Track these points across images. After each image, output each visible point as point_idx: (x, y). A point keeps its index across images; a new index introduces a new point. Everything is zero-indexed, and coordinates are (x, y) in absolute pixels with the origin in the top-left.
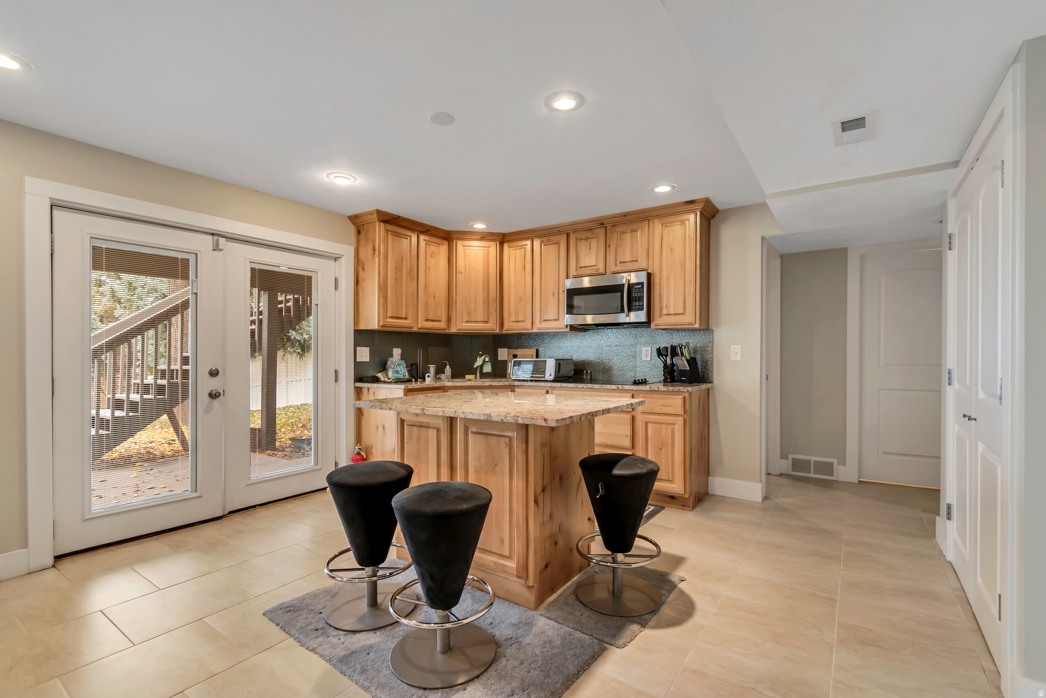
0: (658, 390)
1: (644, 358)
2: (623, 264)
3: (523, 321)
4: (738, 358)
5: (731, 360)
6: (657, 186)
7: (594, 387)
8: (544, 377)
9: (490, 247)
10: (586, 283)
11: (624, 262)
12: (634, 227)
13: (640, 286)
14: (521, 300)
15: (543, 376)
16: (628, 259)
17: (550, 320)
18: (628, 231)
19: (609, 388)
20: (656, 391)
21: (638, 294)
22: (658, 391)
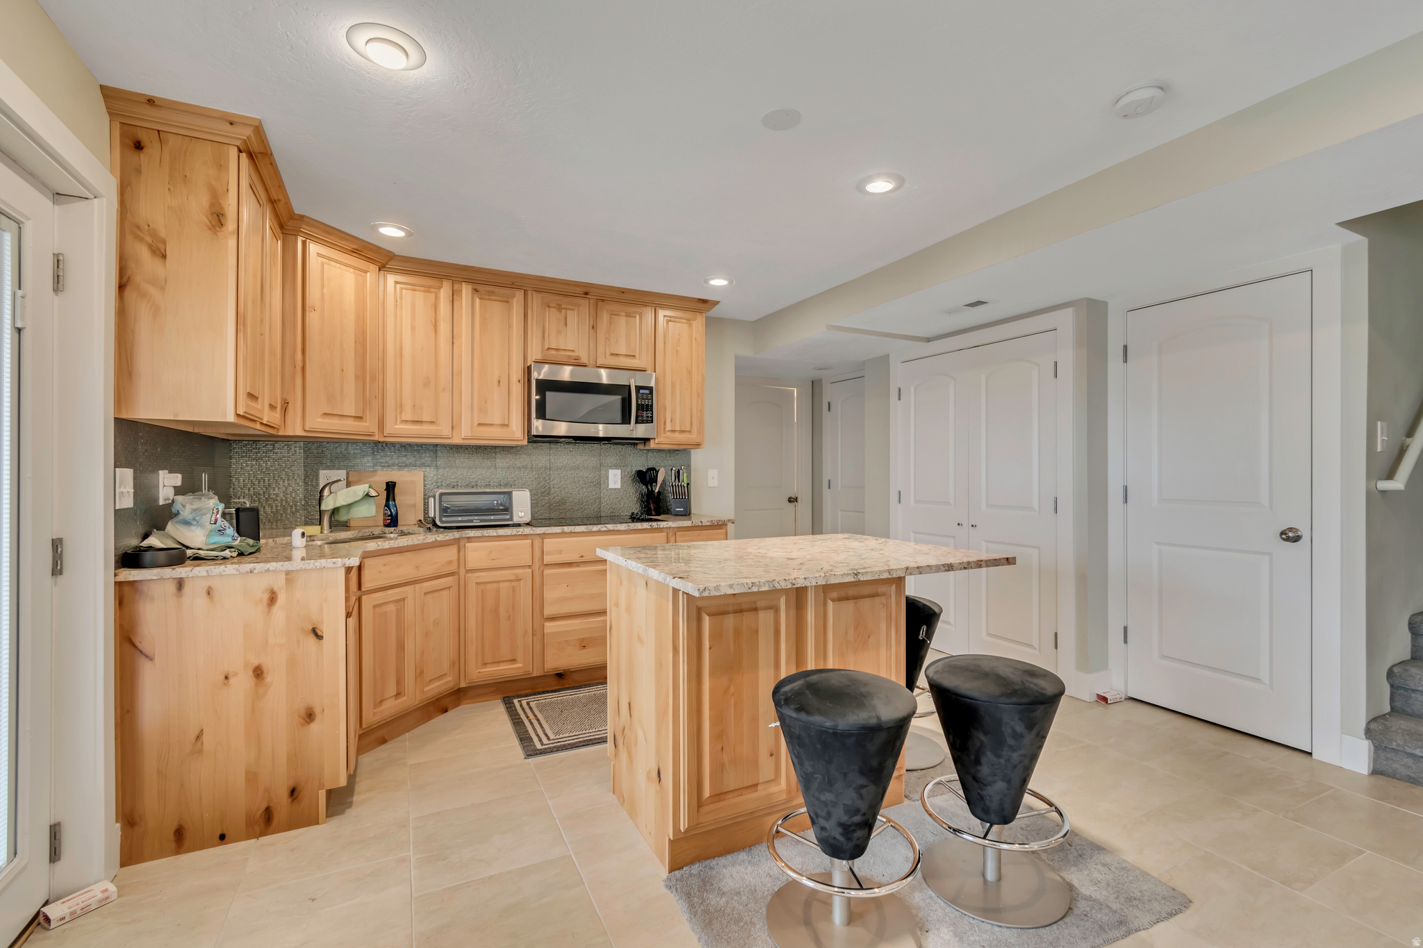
0: (700, 524)
1: (611, 486)
2: (615, 357)
3: (432, 422)
4: (716, 484)
5: (709, 486)
6: (712, 279)
7: (618, 528)
8: (511, 519)
9: (366, 272)
10: (566, 374)
11: (617, 354)
12: (632, 309)
13: (647, 391)
14: (427, 384)
15: (508, 517)
16: (623, 352)
17: (492, 425)
18: (621, 313)
19: (640, 527)
20: (699, 526)
21: (645, 402)
22: (702, 526)
